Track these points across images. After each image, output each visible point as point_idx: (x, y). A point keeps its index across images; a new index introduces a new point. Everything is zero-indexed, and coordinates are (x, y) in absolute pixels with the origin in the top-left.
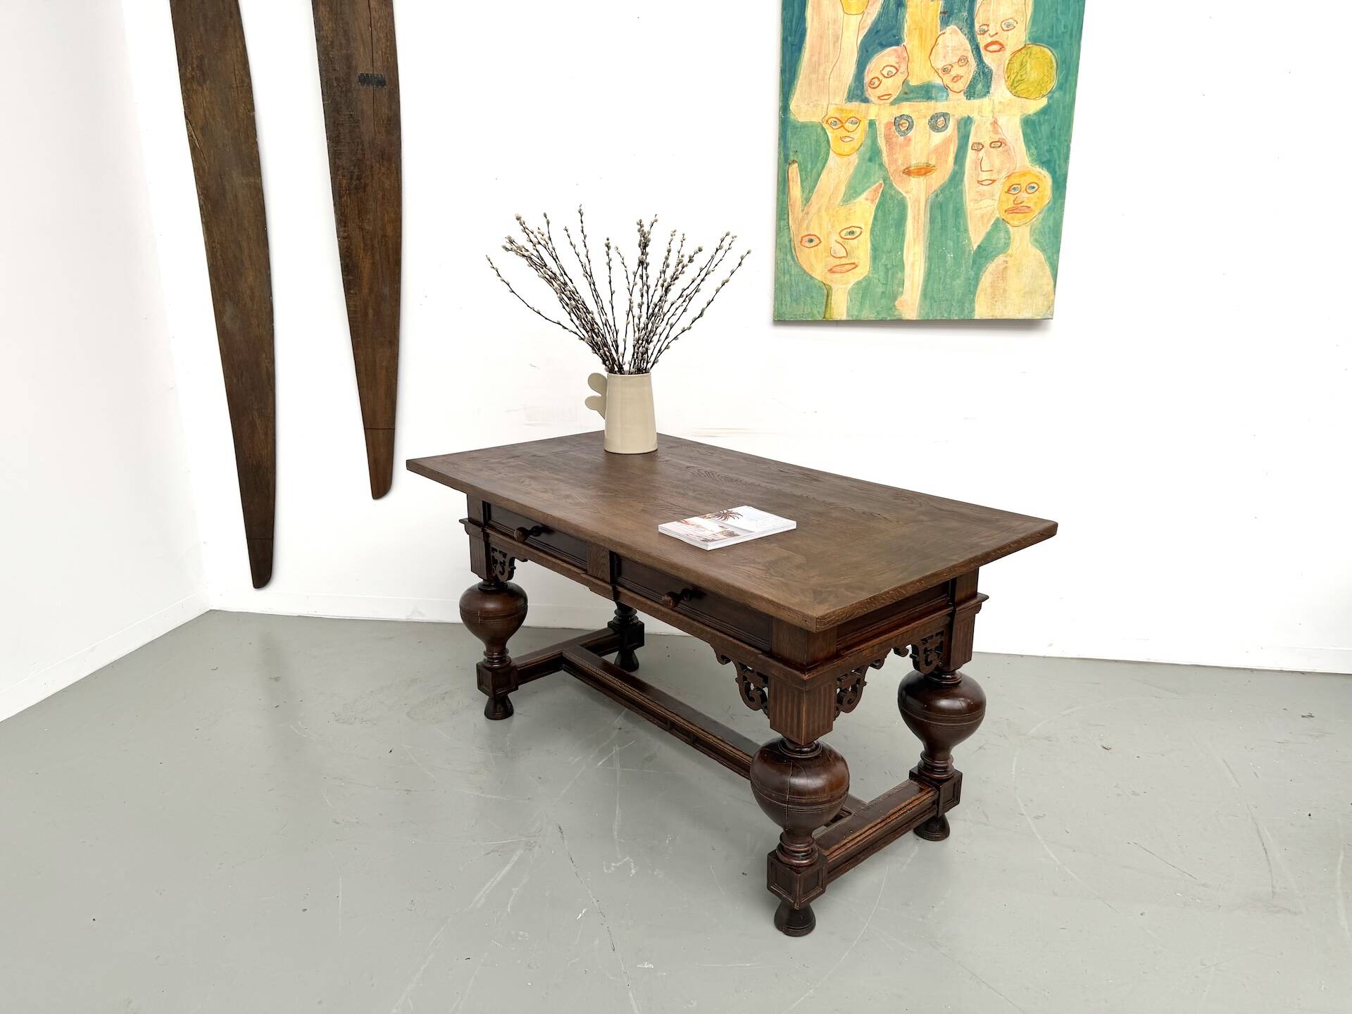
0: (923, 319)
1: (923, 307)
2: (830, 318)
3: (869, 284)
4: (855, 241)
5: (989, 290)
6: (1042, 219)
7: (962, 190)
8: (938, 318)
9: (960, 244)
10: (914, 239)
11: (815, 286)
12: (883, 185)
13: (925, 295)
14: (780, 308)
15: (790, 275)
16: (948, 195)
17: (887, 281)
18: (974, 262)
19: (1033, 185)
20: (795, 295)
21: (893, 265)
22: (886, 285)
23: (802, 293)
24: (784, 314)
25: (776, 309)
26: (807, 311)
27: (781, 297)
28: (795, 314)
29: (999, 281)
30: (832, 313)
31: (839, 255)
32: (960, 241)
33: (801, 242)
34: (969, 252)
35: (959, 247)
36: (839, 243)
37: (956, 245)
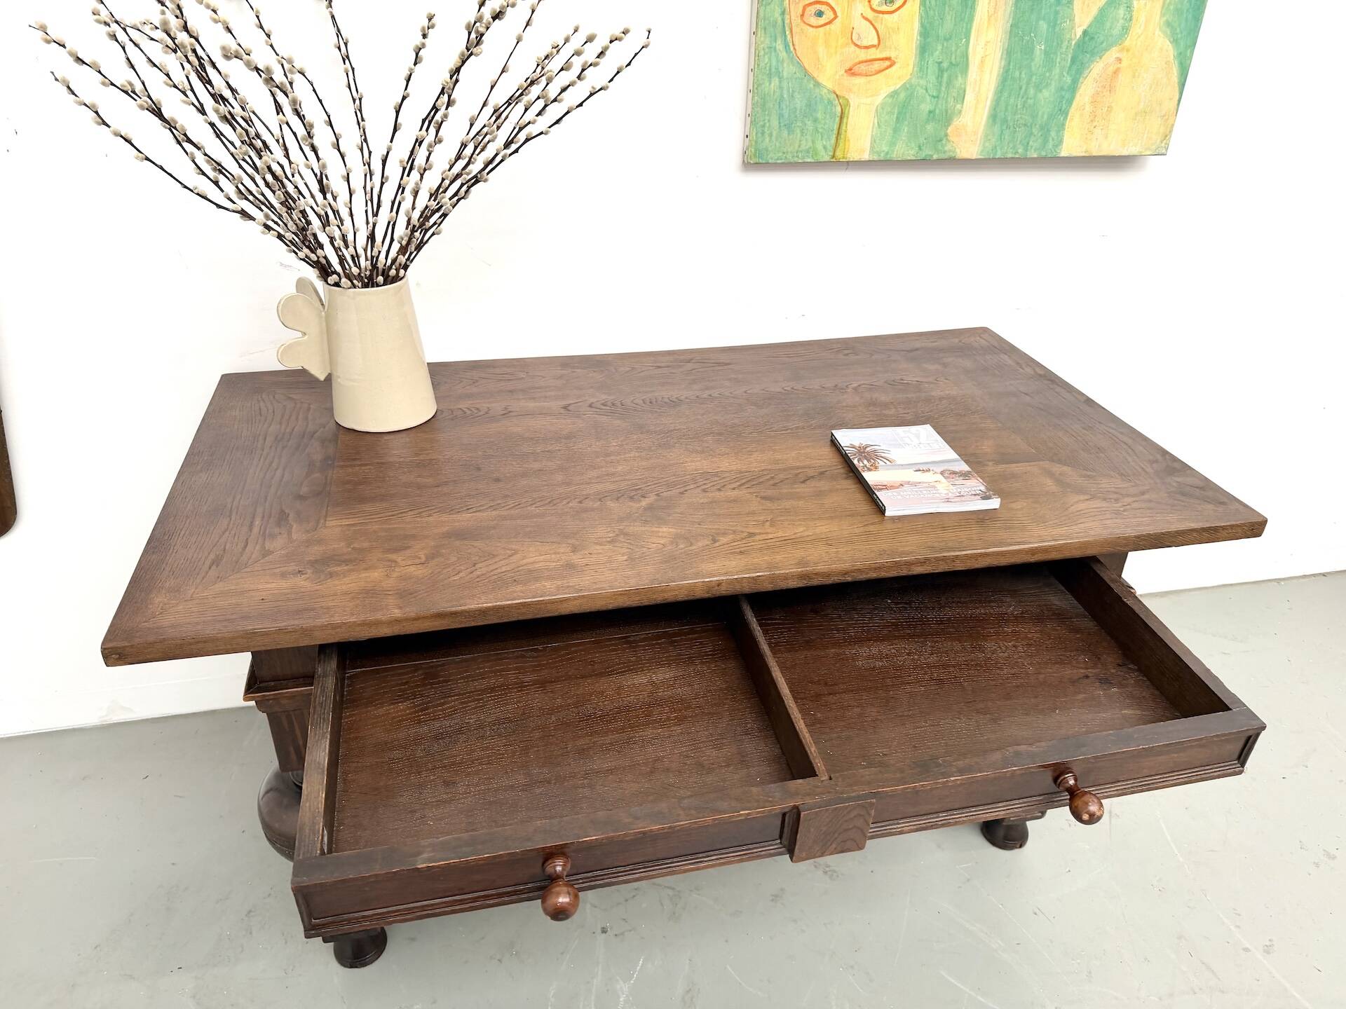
0: (987, 157)
1: (989, 137)
2: (843, 158)
3: (910, 97)
4: (896, 15)
5: (1088, 108)
8: (1010, 155)
10: (989, 17)
11: (822, 99)
13: (993, 117)
14: (760, 140)
15: (781, 78)
17: (939, 91)
18: (1073, 60)
20: (786, 115)
21: (951, 63)
22: (936, 99)
23: (798, 112)
24: (767, 151)
25: (754, 143)
26: (806, 146)
27: (762, 119)
28: (785, 150)
29: (1104, 93)
30: (847, 147)
31: (865, 43)
32: (1058, 22)
33: (802, 15)
34: (1069, 41)
35: (1055, 33)
36: (866, 19)
37: (1050, 30)
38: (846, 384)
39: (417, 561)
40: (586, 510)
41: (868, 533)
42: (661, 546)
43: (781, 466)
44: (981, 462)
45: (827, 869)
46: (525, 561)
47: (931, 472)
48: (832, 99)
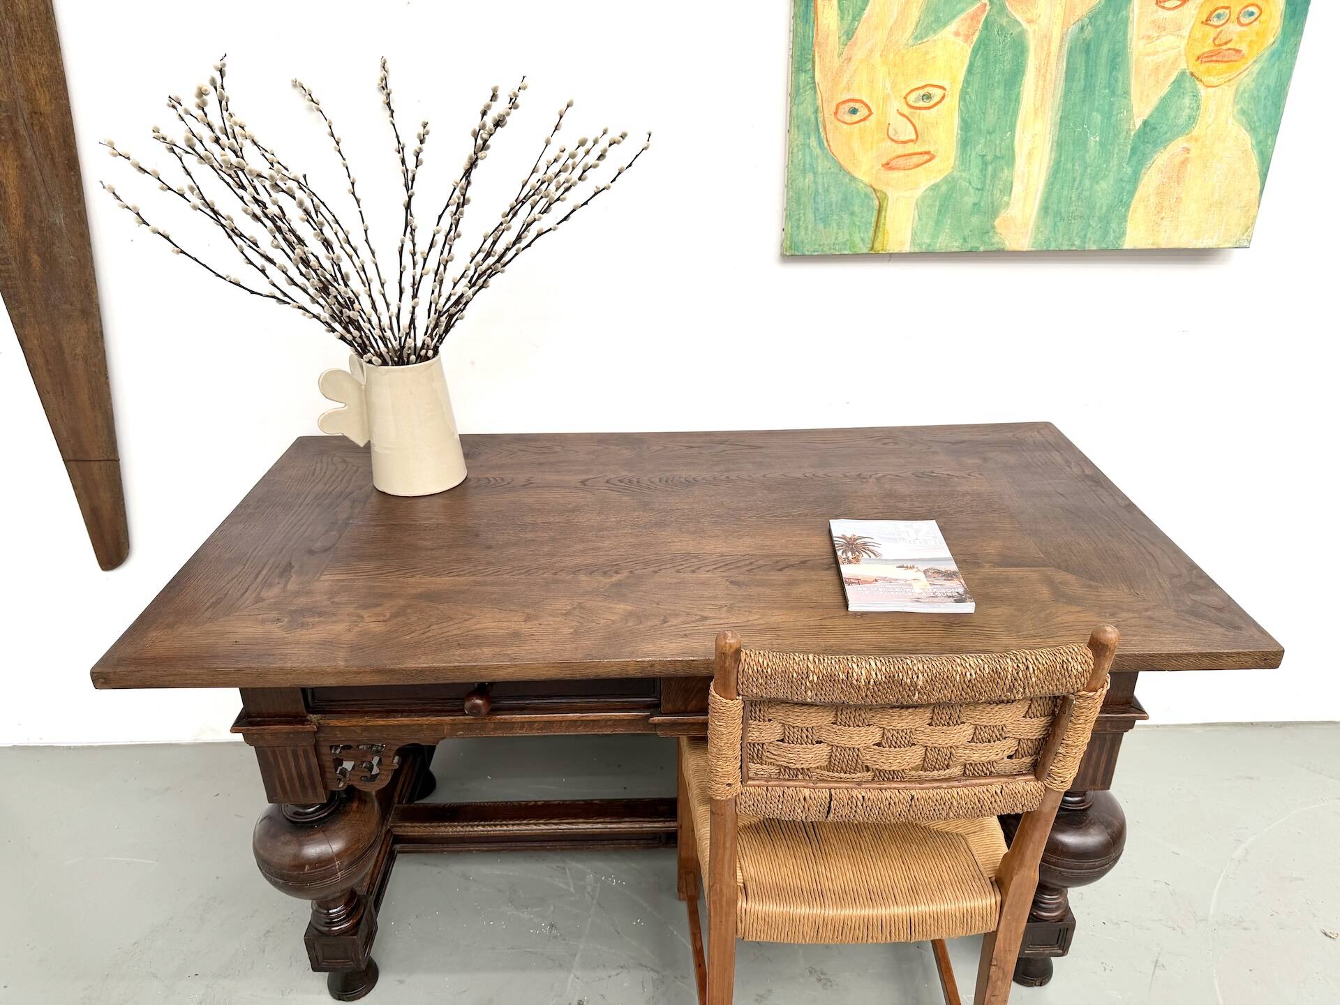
0: (1039, 249)
1: (1041, 230)
2: (883, 250)
3: (952, 189)
4: (933, 111)
5: (1153, 200)
6: (1258, 73)
7: (1127, 18)
8: (1065, 248)
9: (1113, 119)
10: (1036, 111)
11: (858, 192)
12: (988, 8)
13: (1045, 209)
14: (795, 233)
15: (815, 174)
16: (1102, 28)
17: (984, 183)
18: (1134, 151)
19: (1251, 9)
20: (822, 209)
21: (995, 156)
22: (980, 192)
23: (834, 206)
24: (803, 243)
25: (789, 236)
26: (842, 239)
27: (798, 213)
28: (822, 243)
29: (1172, 184)
30: (885, 239)
31: (902, 138)
32: (1114, 113)
33: (836, 113)
34: (1127, 132)
35: (1110, 124)
36: (904, 115)
37: (1106, 121)
38: (871, 473)
39: (381, 618)
40: (556, 582)
41: (823, 627)
42: (610, 622)
43: (766, 552)
44: (978, 563)
45: (822, 977)
46: (478, 626)
47: (915, 570)
48: (868, 193)
